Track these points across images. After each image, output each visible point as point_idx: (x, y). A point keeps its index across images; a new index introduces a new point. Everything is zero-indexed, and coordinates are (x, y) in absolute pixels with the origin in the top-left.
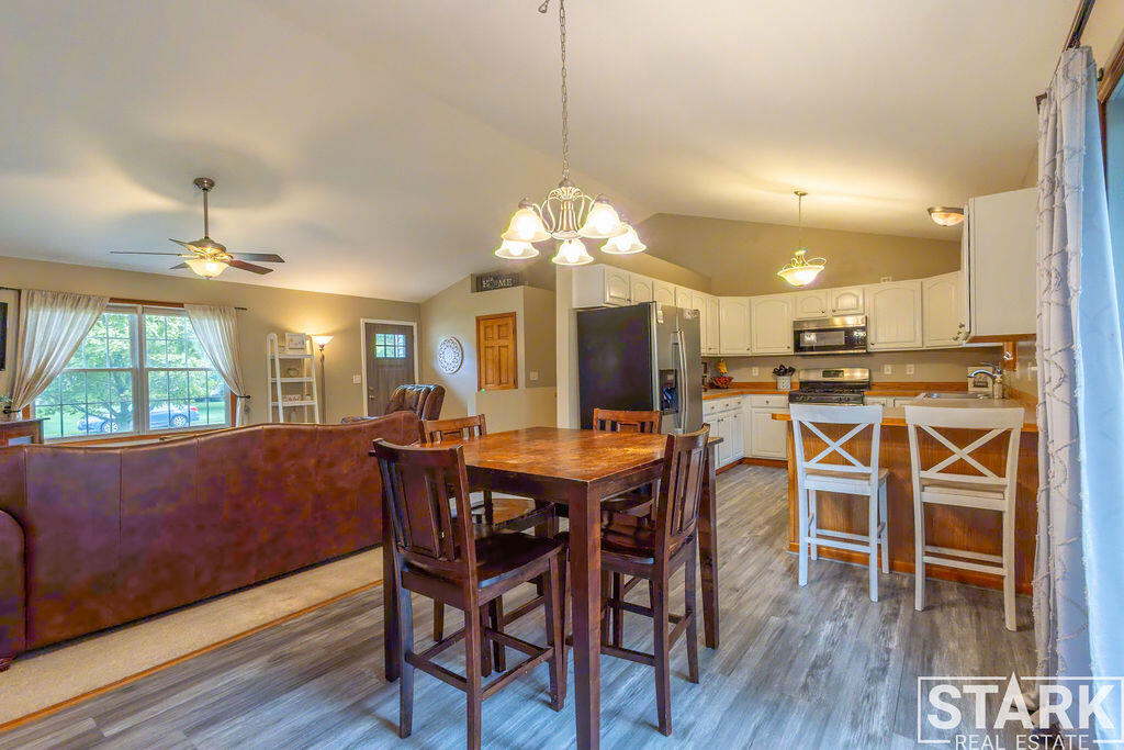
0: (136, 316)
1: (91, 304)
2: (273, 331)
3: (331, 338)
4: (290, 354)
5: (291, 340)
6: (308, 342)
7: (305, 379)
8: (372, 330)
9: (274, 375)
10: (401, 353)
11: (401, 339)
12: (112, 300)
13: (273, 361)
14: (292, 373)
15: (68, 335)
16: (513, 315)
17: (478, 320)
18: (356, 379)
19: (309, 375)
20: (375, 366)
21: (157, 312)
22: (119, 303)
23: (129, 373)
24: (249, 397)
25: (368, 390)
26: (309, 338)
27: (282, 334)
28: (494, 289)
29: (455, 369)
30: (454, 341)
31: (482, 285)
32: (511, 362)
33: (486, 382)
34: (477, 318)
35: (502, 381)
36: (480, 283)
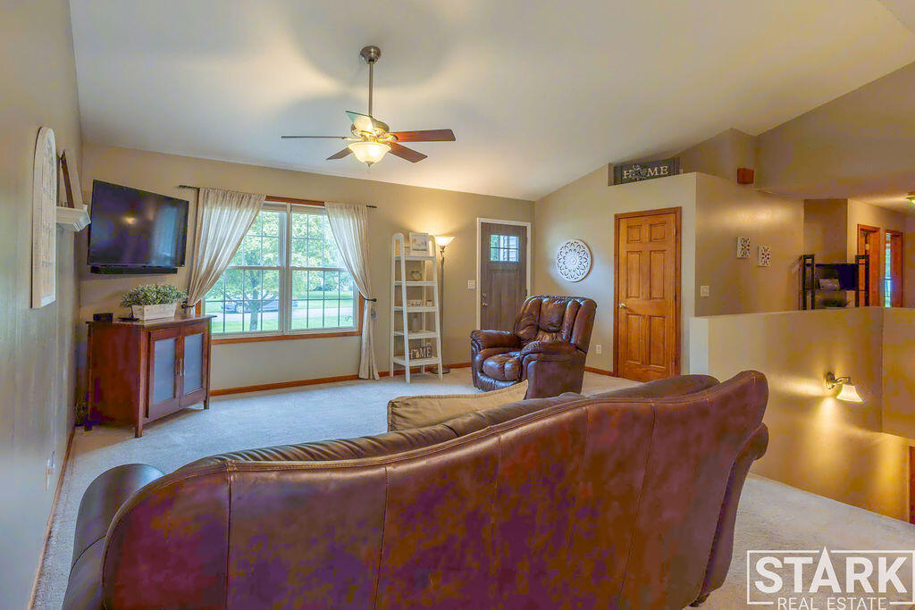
0: (285, 214)
1: (252, 201)
2: (398, 232)
3: (452, 238)
4: (415, 255)
5: (415, 240)
6: (430, 243)
7: (424, 283)
8: (488, 230)
9: (398, 277)
10: (514, 257)
11: (514, 241)
12: (269, 198)
13: (398, 262)
14: (415, 276)
15: (232, 233)
16: (677, 212)
17: (618, 218)
18: (471, 284)
19: (430, 278)
20: (489, 269)
21: (302, 211)
22: (274, 201)
23: (277, 272)
24: (375, 300)
25: (482, 297)
26: (432, 238)
27: (407, 234)
28: (641, 180)
29: (581, 277)
30: (581, 243)
31: (622, 176)
32: (671, 272)
33: (627, 295)
34: (616, 216)
35: (654, 295)
36: (620, 174)
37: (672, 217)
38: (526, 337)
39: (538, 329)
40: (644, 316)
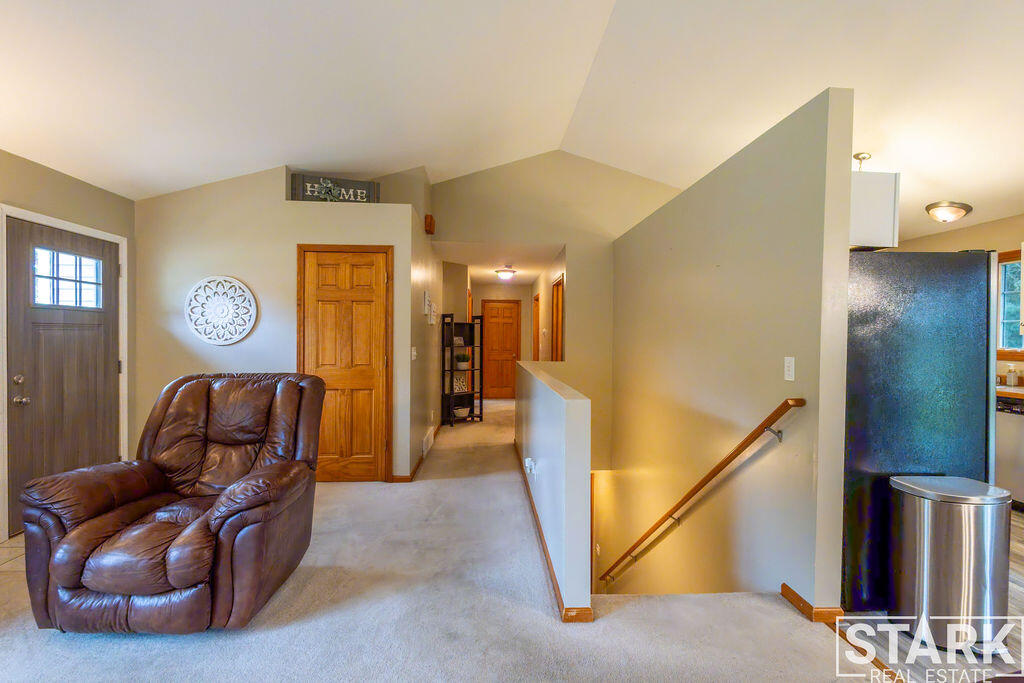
8: (22, 236)
10: (91, 299)
11: (90, 268)
16: (387, 251)
17: (303, 250)
28: (331, 200)
29: (237, 338)
30: (237, 284)
31: (305, 190)
32: (379, 330)
33: (317, 363)
34: (300, 247)
35: (357, 361)
36: (301, 185)
37: (380, 259)
38: (174, 463)
39: (206, 441)
40: (343, 391)
